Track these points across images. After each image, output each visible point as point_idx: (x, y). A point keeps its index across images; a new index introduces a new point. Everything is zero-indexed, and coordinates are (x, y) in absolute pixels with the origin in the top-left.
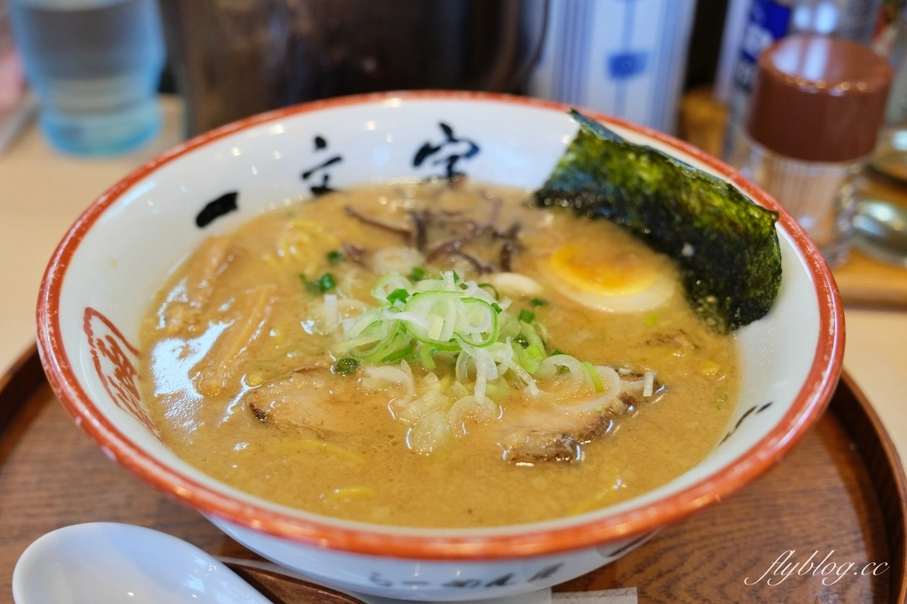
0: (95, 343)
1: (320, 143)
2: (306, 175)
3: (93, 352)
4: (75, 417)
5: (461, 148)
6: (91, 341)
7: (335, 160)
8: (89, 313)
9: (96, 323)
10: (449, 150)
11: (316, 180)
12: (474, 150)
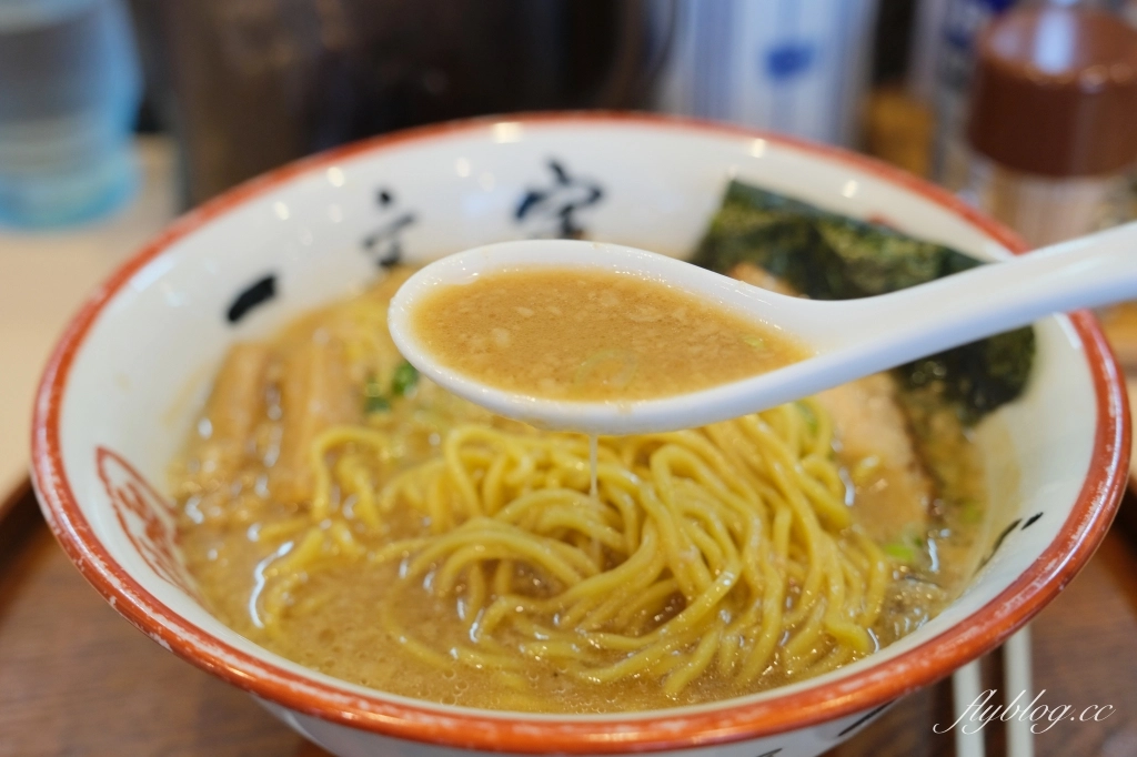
0: (115, 493)
1: (385, 198)
2: (369, 243)
3: (115, 507)
4: (108, 597)
5: (576, 194)
6: (109, 492)
7: (407, 221)
8: (102, 453)
9: (111, 467)
10: (562, 197)
11: (383, 249)
12: (596, 195)
